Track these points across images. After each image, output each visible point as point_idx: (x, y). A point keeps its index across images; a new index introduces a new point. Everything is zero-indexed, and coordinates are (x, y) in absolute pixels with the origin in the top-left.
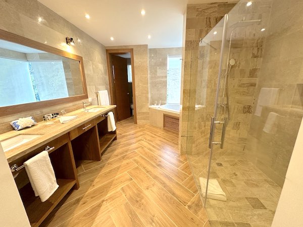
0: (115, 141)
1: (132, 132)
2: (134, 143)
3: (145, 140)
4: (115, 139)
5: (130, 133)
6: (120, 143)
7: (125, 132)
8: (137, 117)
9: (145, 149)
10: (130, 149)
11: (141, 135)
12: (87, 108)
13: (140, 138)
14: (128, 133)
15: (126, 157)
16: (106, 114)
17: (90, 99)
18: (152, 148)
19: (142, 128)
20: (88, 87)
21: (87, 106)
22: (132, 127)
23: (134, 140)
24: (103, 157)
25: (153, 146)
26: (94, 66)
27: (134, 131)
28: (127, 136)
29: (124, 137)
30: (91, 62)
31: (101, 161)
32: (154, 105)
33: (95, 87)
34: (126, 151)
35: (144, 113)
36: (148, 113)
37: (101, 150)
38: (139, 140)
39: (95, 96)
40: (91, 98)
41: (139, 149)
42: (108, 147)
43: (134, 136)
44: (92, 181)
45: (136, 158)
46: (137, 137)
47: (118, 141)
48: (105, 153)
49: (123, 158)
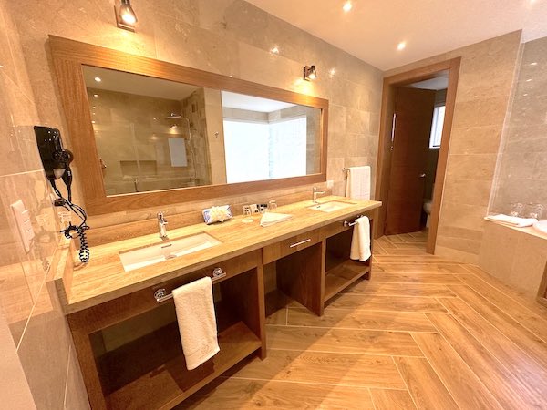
0: (365, 281)
1: (415, 273)
2: (412, 308)
3: (450, 312)
4: (366, 277)
5: (408, 273)
6: (374, 291)
7: (395, 267)
8: (439, 237)
9: (446, 343)
10: (398, 319)
11: (441, 292)
12: (319, 201)
13: (435, 299)
14: (402, 273)
15: (380, 339)
16: (353, 219)
17: (329, 183)
18: (471, 350)
19: (447, 272)
20: (330, 160)
21: (319, 196)
22: (419, 259)
23: (415, 300)
24: (329, 312)
25: (481, 350)
26: (350, 117)
27: (420, 272)
28: (397, 278)
29: (388, 277)
30: (344, 109)
31: (322, 318)
32: (507, 213)
33: (345, 159)
34: (386, 323)
35: (462, 232)
36: (480, 235)
37: (326, 294)
38: (431, 307)
39: (343, 176)
40: (332, 181)
41: (424, 334)
42: (346, 290)
43: (419, 286)
44: (290, 359)
45: (409, 360)
46: (424, 293)
47: (371, 283)
48: (335, 303)
49: (373, 337)
